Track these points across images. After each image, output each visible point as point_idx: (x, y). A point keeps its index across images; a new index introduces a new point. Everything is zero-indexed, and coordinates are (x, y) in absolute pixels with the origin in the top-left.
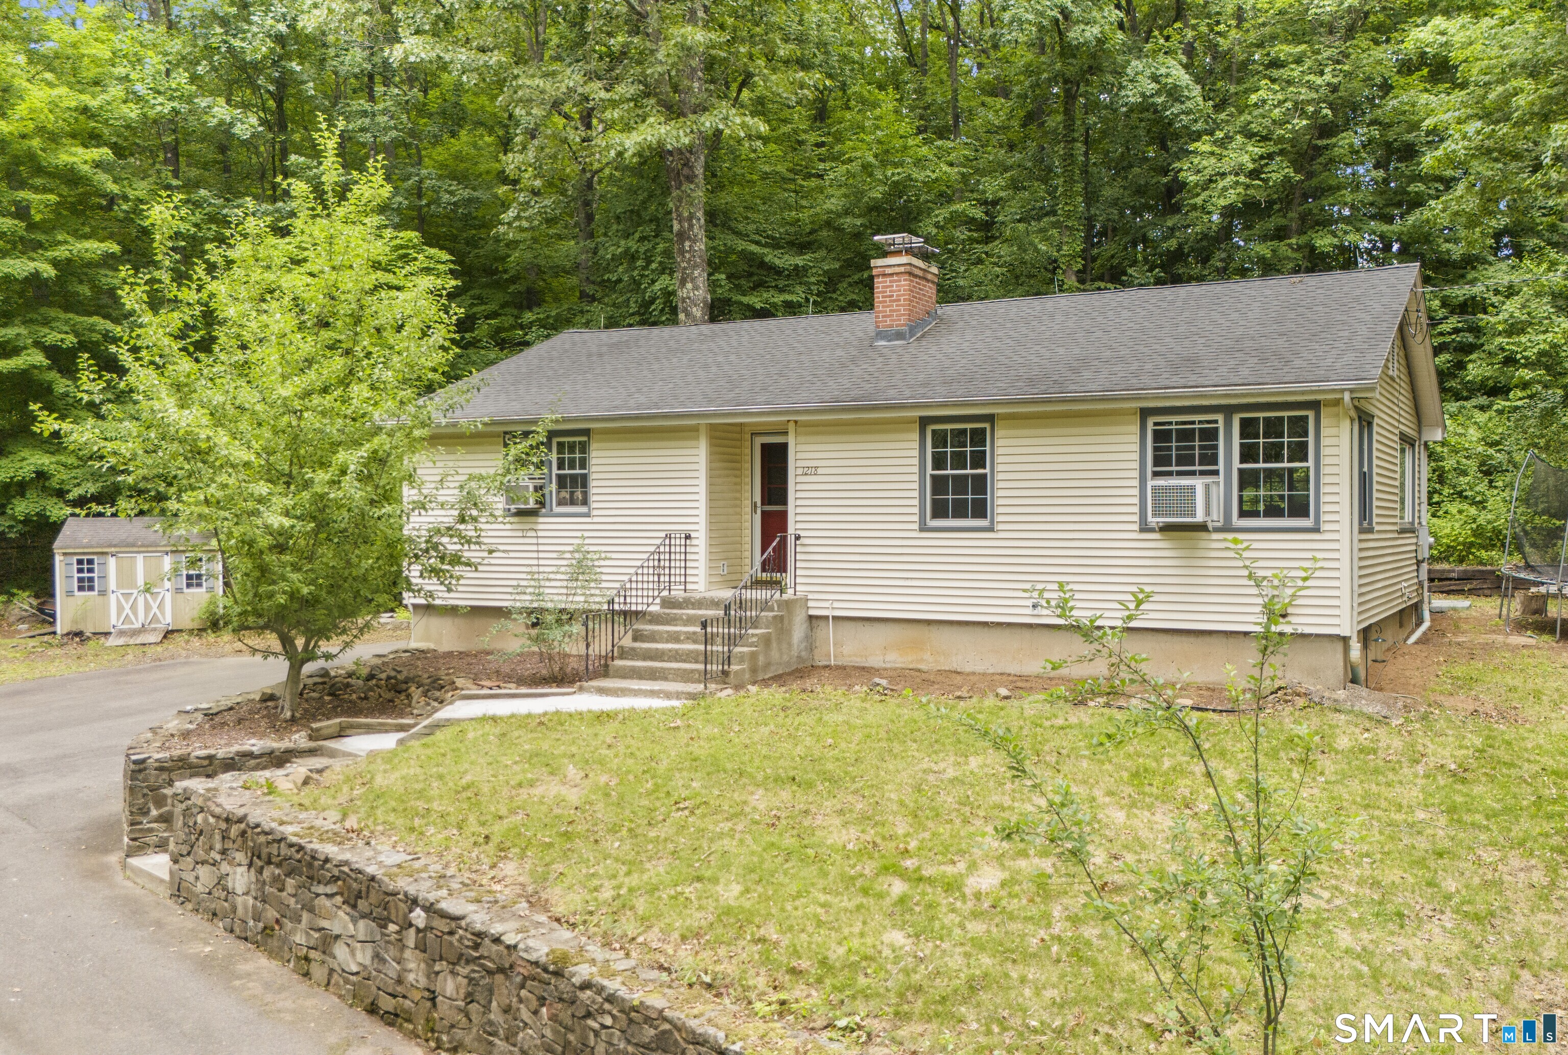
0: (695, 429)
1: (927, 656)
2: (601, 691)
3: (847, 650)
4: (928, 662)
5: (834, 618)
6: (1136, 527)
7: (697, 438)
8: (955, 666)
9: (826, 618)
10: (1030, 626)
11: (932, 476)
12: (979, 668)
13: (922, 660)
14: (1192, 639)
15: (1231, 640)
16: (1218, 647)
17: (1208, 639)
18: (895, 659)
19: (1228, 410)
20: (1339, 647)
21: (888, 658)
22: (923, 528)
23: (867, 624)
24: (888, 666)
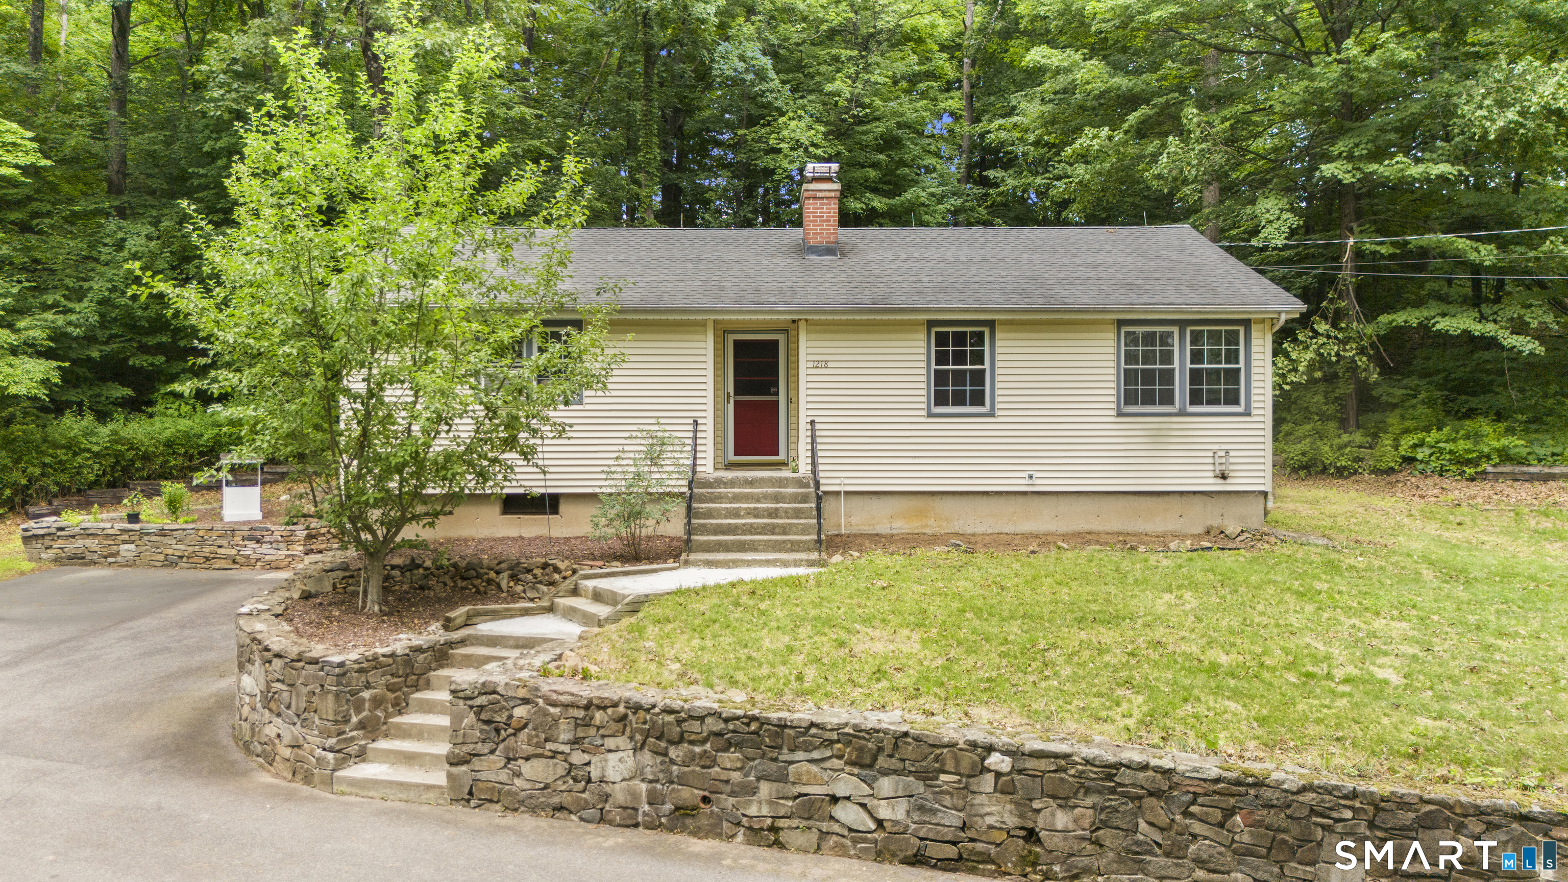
0: (703, 324)
1: (931, 522)
2: (709, 564)
3: (854, 520)
4: (932, 526)
5: (846, 493)
6: (1114, 413)
7: (705, 332)
8: (957, 529)
9: (838, 493)
10: (1025, 493)
11: (936, 371)
12: (979, 530)
13: (926, 526)
14: (1154, 499)
15: (1184, 498)
16: (1174, 504)
17: (1166, 498)
18: (900, 526)
19: (1182, 324)
20: (1262, 499)
21: (894, 525)
22: (930, 415)
23: (874, 497)
24: (895, 532)
